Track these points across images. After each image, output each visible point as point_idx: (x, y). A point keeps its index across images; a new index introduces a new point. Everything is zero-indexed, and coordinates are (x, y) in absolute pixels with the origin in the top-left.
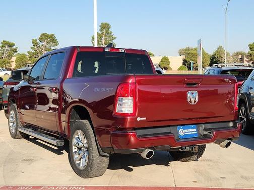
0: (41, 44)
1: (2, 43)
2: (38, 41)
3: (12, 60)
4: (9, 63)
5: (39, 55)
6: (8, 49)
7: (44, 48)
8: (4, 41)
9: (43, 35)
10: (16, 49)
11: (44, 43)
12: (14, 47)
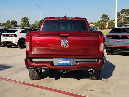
0: (121, 14)
1: (102, 15)
2: (120, 13)
3: (106, 24)
4: (105, 25)
5: (120, 20)
6: (105, 18)
7: (123, 17)
8: (103, 14)
9: (123, 10)
10: (109, 18)
11: (123, 14)
12: (108, 17)
